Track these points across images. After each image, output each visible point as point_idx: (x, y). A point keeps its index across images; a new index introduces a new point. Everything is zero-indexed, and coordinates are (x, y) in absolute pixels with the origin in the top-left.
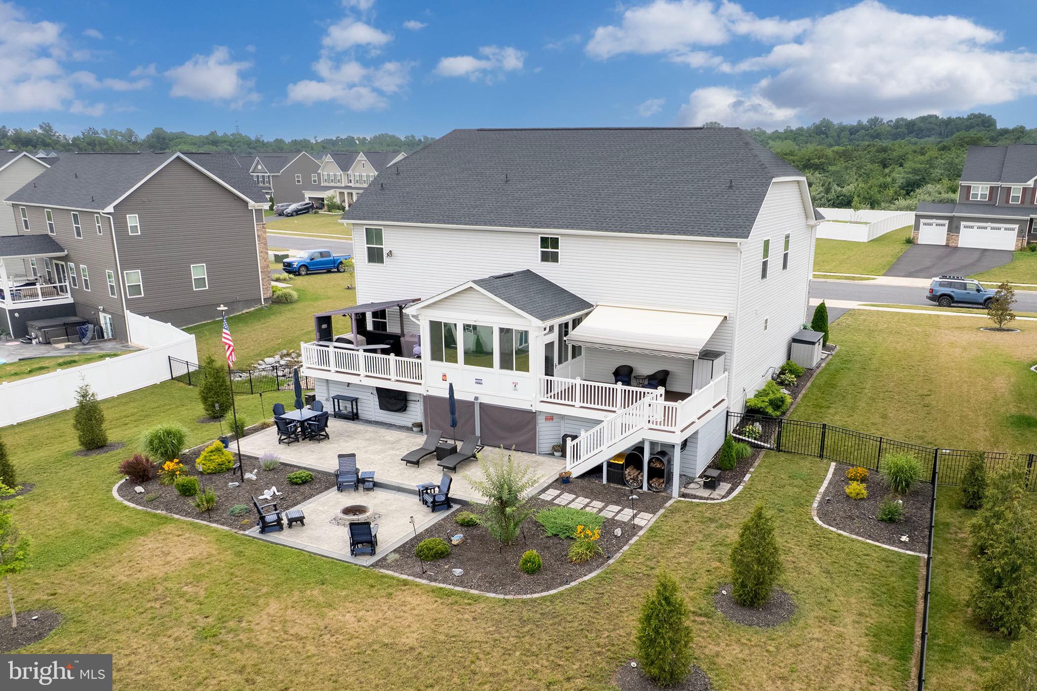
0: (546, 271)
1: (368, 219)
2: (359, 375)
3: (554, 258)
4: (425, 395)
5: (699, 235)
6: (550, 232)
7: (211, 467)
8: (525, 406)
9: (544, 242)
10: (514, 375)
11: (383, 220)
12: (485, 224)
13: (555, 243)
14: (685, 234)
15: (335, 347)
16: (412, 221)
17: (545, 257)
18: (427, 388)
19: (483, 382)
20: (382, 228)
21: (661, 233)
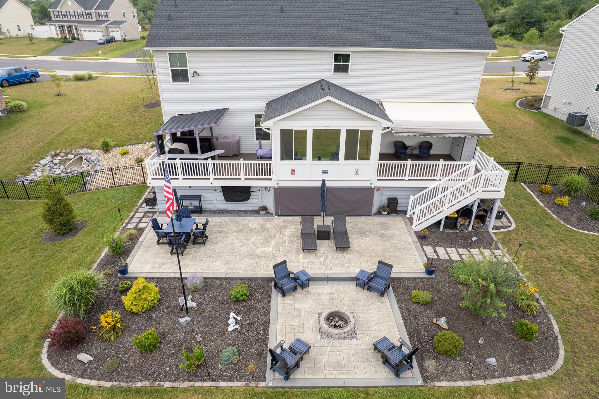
0: (338, 80)
1: (174, 46)
2: (209, 179)
3: (345, 69)
4: (276, 187)
5: (461, 48)
6: (342, 50)
7: (145, 306)
8: (367, 185)
9: (337, 57)
10: (358, 163)
11: (188, 46)
12: (289, 46)
13: (346, 58)
14: (452, 47)
15: (181, 159)
16: (219, 46)
17: (337, 69)
18: (278, 182)
19: (329, 171)
20: (186, 52)
21: (435, 48)
